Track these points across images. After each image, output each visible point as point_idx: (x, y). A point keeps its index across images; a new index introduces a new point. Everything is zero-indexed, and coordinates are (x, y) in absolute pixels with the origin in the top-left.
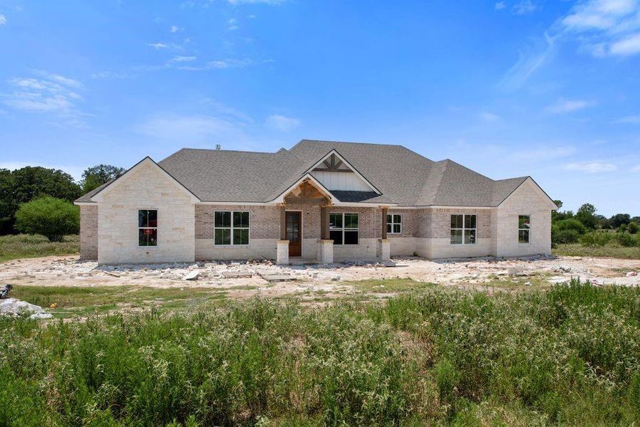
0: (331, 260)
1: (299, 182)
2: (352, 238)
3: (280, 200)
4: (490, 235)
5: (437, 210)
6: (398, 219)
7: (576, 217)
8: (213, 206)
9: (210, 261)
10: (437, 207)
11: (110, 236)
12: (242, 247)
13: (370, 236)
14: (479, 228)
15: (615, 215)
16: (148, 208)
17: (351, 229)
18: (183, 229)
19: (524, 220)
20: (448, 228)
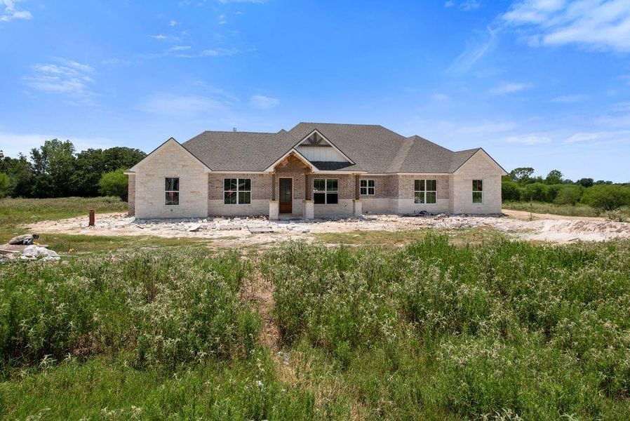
0: (312, 217)
1: (286, 155)
2: (333, 199)
3: (271, 169)
4: (448, 196)
5: (403, 176)
6: (372, 183)
7: (545, 181)
8: (223, 175)
9: (220, 217)
10: (403, 174)
11: (144, 198)
12: (245, 206)
13: (347, 197)
14: (439, 191)
15: (580, 179)
16: (173, 176)
17: (332, 192)
18: (199, 192)
19: (477, 185)
20: (412, 191)
